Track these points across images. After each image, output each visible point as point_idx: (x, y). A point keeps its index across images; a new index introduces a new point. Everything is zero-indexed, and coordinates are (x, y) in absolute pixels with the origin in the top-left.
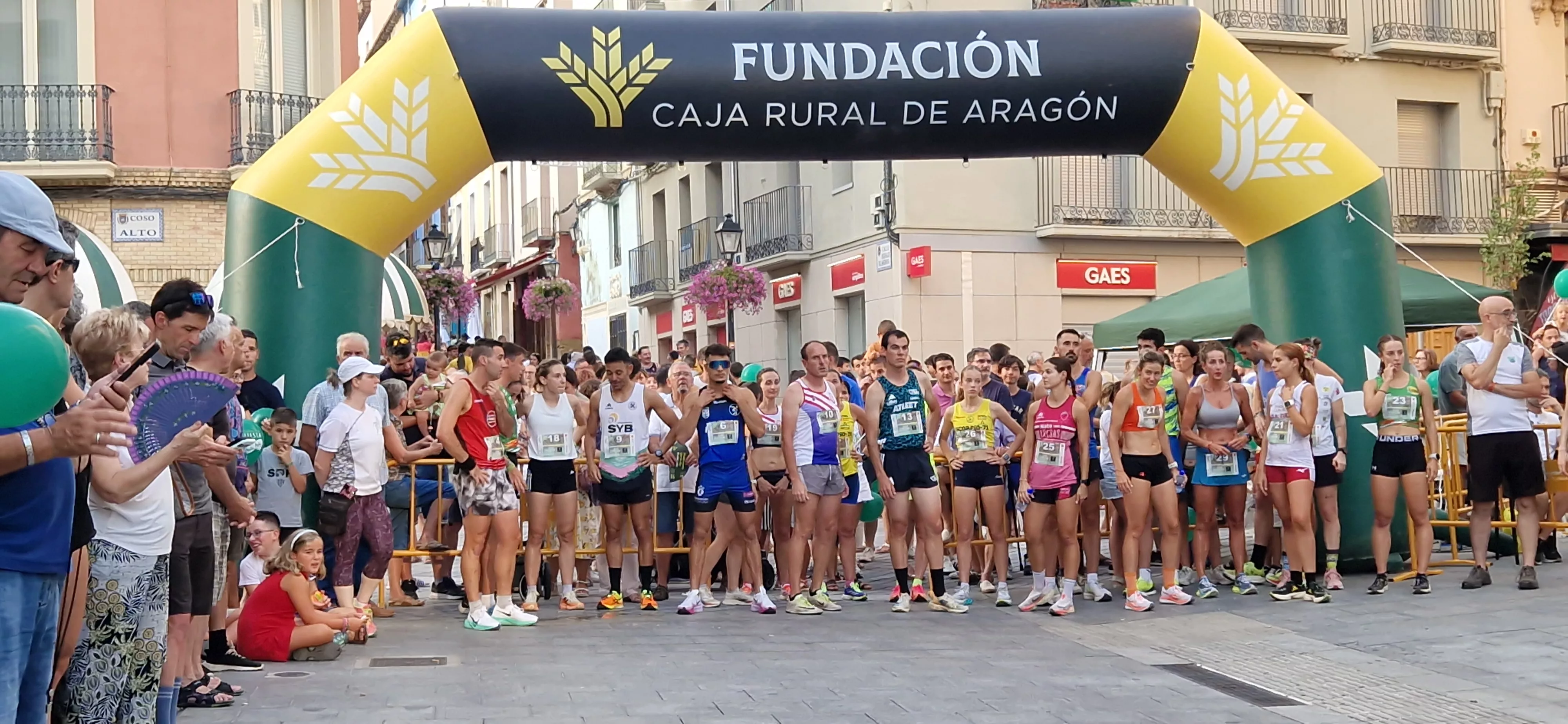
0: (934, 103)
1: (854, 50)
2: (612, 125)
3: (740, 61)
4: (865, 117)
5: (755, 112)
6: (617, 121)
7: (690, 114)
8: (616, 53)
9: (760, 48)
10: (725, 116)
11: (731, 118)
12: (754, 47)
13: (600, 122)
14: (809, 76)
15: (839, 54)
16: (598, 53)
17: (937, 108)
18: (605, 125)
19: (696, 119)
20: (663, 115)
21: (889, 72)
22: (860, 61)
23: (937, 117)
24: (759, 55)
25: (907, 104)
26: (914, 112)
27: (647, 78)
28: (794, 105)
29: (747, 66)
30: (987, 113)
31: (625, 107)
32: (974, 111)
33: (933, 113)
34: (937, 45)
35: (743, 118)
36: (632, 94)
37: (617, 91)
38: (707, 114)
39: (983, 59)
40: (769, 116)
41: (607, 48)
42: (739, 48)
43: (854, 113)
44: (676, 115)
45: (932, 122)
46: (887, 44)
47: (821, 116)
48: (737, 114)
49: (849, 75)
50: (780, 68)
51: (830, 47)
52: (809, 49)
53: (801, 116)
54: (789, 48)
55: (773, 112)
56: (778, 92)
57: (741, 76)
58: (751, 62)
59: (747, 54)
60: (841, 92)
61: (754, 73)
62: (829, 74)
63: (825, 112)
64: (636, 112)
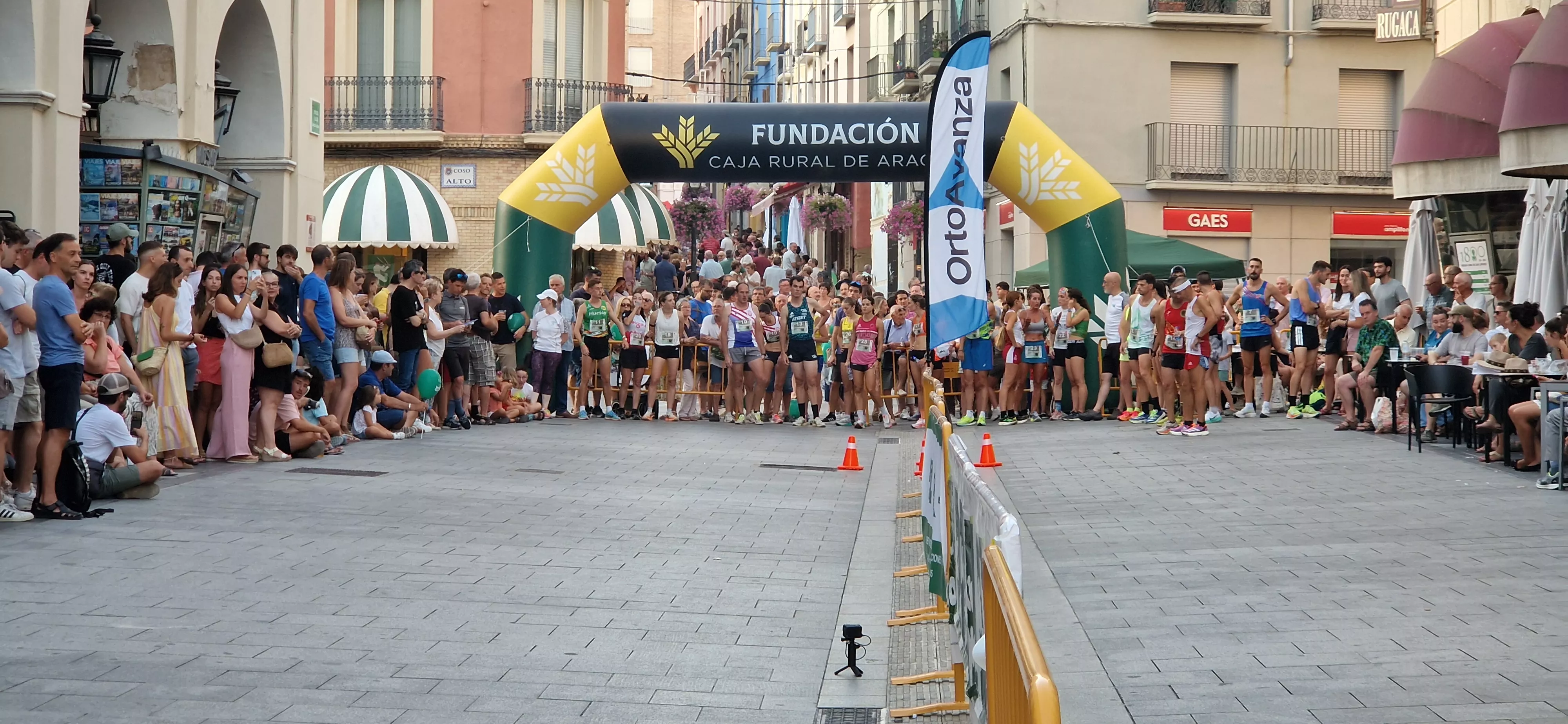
0: (860, 157)
1: (817, 128)
2: (689, 167)
3: (756, 134)
4: (823, 162)
5: (764, 161)
6: (691, 165)
7: (729, 161)
8: (691, 130)
9: (767, 127)
10: (748, 163)
11: (751, 164)
12: (763, 126)
13: (682, 165)
14: (792, 142)
15: (809, 130)
16: (681, 130)
17: (862, 159)
18: (685, 167)
19: (732, 164)
20: (715, 162)
21: (836, 141)
22: (820, 136)
23: (862, 164)
24: (766, 132)
25: (845, 157)
26: (850, 161)
27: (706, 143)
28: (784, 158)
29: (759, 137)
30: (891, 162)
31: (695, 158)
32: (883, 160)
33: (860, 161)
34: (863, 126)
35: (757, 164)
36: (698, 152)
37: (691, 150)
38: (738, 161)
39: (887, 133)
40: (771, 163)
41: (686, 128)
42: (755, 127)
43: (817, 161)
44: (722, 162)
45: (860, 166)
46: (836, 125)
47: (799, 162)
48: (754, 161)
49: (814, 141)
50: (777, 138)
51: (804, 127)
52: (793, 128)
53: (788, 162)
54: (783, 127)
55: (773, 161)
56: (776, 150)
57: (755, 142)
58: (762, 134)
59: (760, 130)
60: (810, 150)
61: (763, 141)
62: (803, 141)
63: (801, 161)
64: (701, 161)
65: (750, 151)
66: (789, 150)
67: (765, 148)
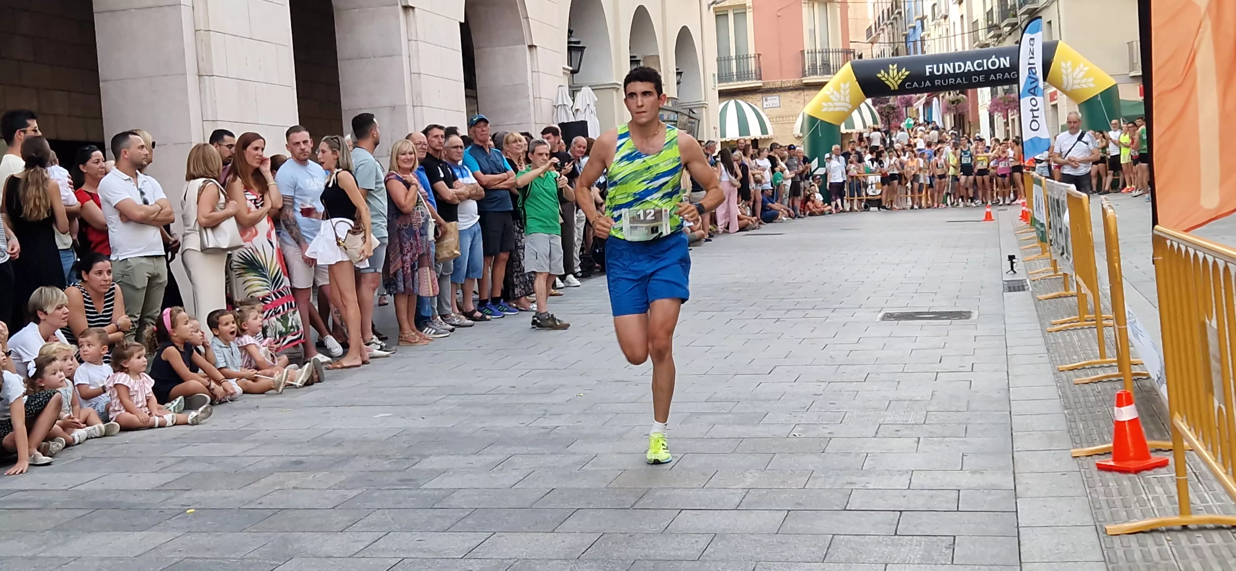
0: (981, 76)
3: (928, 71)
4: (962, 80)
5: (932, 83)
6: (897, 88)
7: (915, 84)
8: (895, 71)
9: (933, 66)
11: (926, 85)
12: (931, 66)
13: (893, 88)
14: (946, 72)
15: (954, 66)
16: (891, 71)
20: (908, 85)
21: (968, 70)
22: (960, 67)
23: (982, 80)
24: (933, 68)
25: (973, 76)
26: (975, 78)
27: (903, 77)
28: (943, 80)
30: (996, 78)
31: (899, 84)
32: (992, 77)
33: (982, 78)
34: (981, 61)
35: (930, 85)
36: (900, 81)
37: (896, 81)
38: (920, 84)
39: (994, 64)
40: (936, 84)
41: (893, 70)
42: (927, 67)
43: (959, 80)
44: (912, 85)
46: (967, 62)
48: (928, 83)
49: (957, 71)
50: (938, 71)
51: (952, 64)
52: (946, 65)
53: (945, 82)
54: (941, 66)
55: (937, 82)
56: (938, 77)
57: (928, 74)
58: (931, 70)
59: (930, 68)
60: (955, 76)
61: (932, 73)
62: (951, 71)
63: (951, 81)
64: (901, 86)
65: (925, 78)
66: (944, 77)
67: (932, 76)
